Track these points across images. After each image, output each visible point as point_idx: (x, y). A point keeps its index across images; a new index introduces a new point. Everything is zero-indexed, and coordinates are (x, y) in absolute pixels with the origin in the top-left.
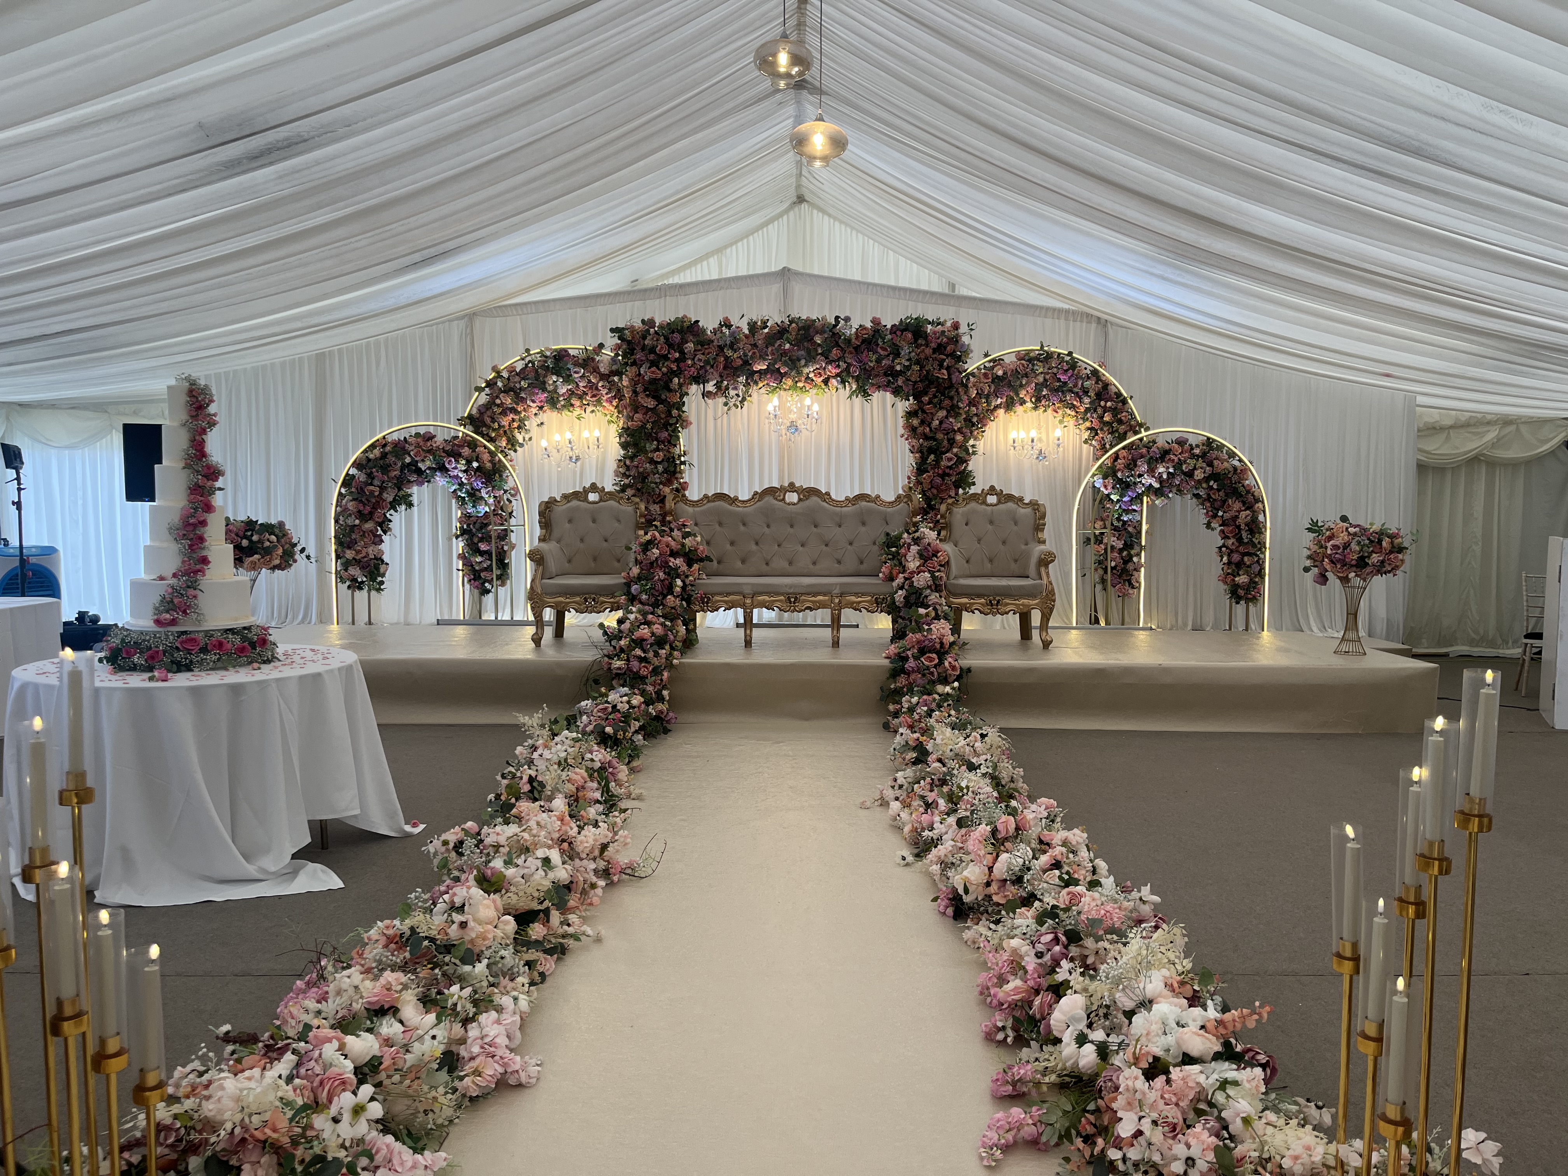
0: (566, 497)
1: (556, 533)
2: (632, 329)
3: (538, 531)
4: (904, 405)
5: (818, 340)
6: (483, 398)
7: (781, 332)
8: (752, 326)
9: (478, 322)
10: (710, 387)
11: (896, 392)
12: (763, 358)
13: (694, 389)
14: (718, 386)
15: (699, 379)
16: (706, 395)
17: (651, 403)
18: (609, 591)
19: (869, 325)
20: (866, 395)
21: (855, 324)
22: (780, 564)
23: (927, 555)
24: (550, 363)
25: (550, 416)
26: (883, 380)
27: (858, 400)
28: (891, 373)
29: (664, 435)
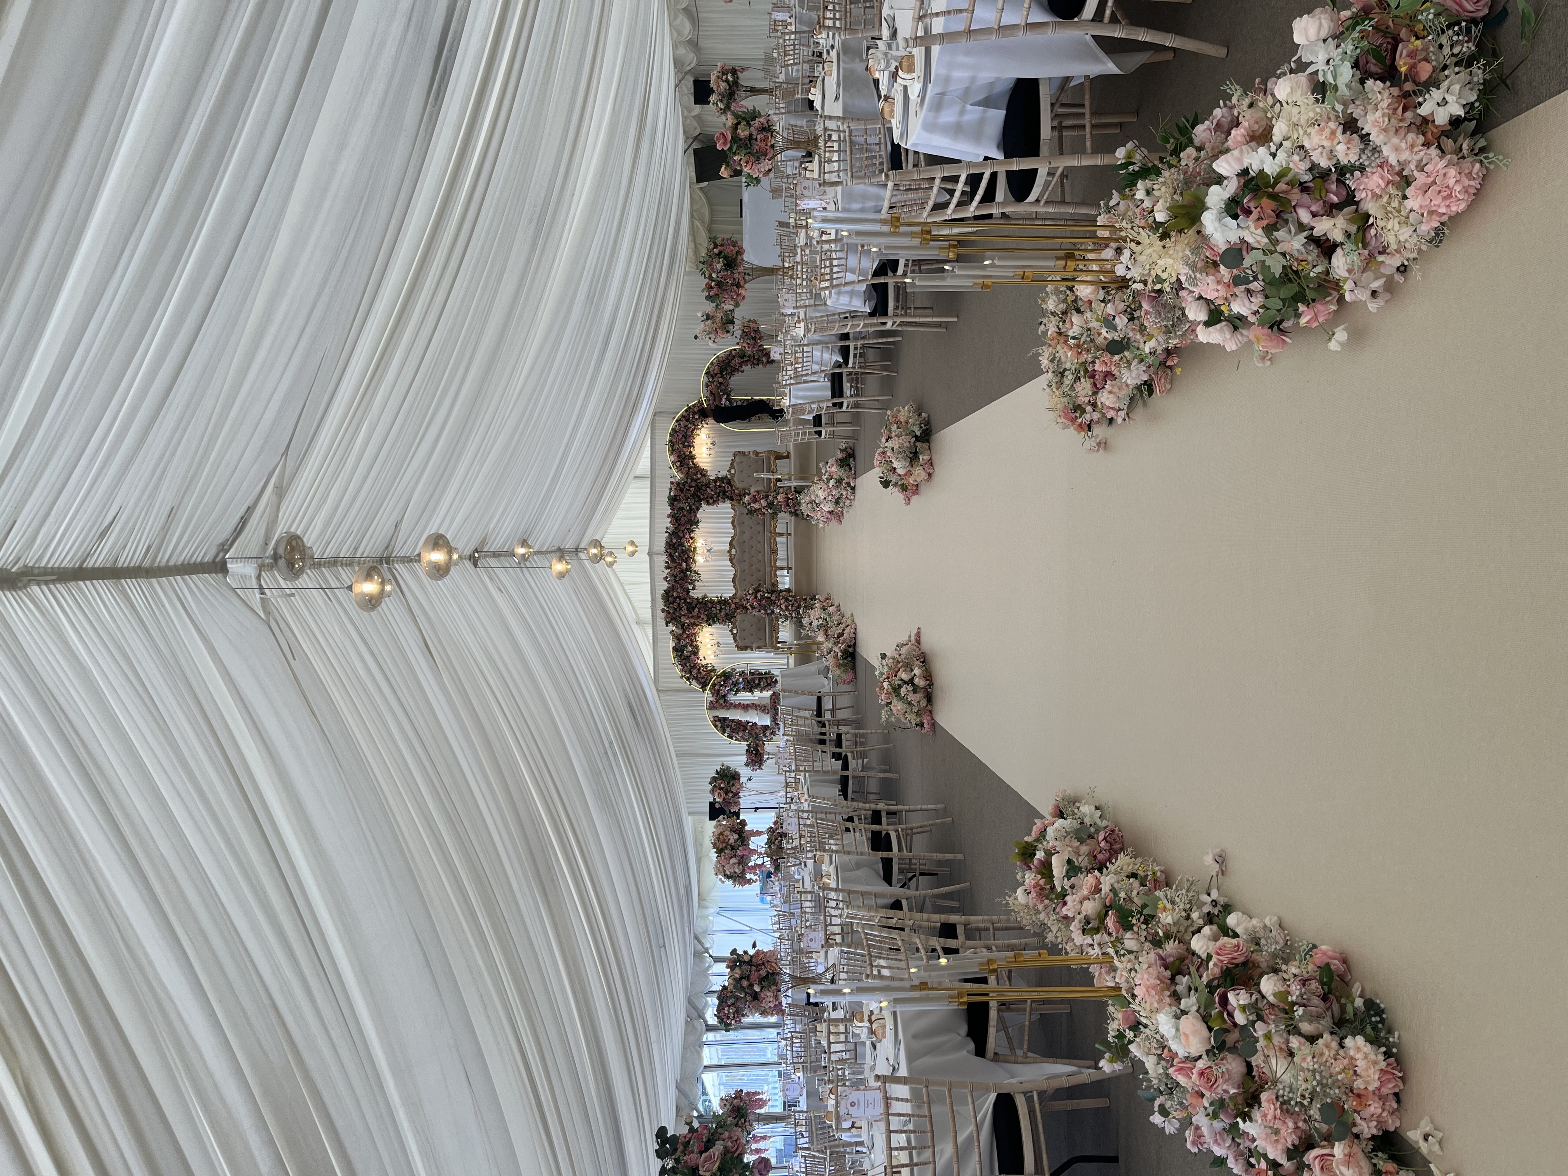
0: (735, 641)
1: (749, 644)
2: (666, 617)
3: (749, 651)
4: (704, 506)
5: (674, 541)
6: (694, 682)
7: (670, 556)
8: (667, 568)
9: (660, 688)
10: (690, 587)
11: (698, 509)
12: (681, 565)
13: (691, 594)
14: (690, 584)
15: (688, 591)
16: (694, 589)
17: (696, 610)
18: (771, 621)
19: (670, 519)
20: (698, 522)
21: (669, 525)
22: (760, 556)
23: (755, 500)
24: (679, 654)
25: (701, 654)
26: (693, 514)
27: (700, 525)
28: (691, 510)
29: (710, 605)
